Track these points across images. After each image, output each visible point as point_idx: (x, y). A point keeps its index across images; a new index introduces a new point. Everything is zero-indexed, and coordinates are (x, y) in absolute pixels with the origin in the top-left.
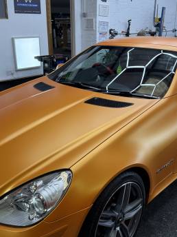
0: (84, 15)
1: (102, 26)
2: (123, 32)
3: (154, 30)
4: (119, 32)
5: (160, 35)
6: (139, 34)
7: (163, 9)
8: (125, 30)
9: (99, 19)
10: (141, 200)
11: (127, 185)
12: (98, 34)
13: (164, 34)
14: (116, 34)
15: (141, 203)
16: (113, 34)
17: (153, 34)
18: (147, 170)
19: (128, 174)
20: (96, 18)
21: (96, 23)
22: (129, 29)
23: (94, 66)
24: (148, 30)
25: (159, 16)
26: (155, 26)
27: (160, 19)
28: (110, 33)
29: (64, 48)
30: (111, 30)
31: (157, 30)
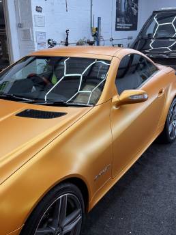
0: (20, 26)
1: (39, 37)
2: (62, 42)
3: (92, 39)
4: (58, 42)
5: (98, 44)
6: (78, 44)
7: (99, 19)
8: (64, 40)
9: (36, 29)
10: (79, 210)
11: (63, 198)
12: (36, 44)
13: (101, 43)
14: (55, 44)
15: (80, 213)
16: (52, 44)
17: (91, 44)
18: (83, 179)
19: (63, 187)
20: (32, 28)
21: (33, 33)
22: (67, 38)
23: (29, 77)
24: (86, 40)
25: (96, 26)
26: (93, 36)
27: (97, 29)
28: (49, 43)
29: (3, 59)
30: (49, 40)
31: (95, 39)
